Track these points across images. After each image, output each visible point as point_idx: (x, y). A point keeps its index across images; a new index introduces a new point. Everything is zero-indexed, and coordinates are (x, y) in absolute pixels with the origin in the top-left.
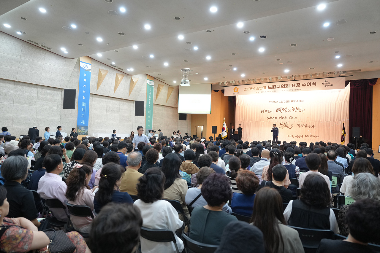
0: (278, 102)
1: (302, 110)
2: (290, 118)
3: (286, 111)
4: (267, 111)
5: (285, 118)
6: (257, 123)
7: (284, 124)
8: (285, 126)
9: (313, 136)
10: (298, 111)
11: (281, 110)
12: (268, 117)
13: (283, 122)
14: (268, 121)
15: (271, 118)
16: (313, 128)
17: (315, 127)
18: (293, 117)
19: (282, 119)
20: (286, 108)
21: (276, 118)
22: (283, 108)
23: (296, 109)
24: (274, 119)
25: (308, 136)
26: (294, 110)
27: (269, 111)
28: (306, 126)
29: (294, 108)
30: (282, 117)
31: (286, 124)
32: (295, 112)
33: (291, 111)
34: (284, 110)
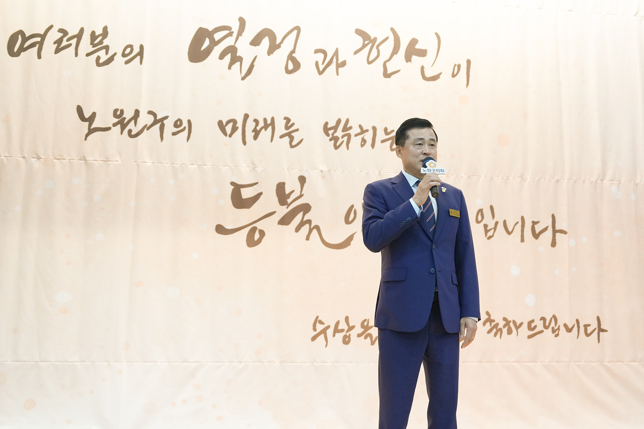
1: (444, 66)
2: (338, 133)
3: (293, 65)
4: (86, 45)
5: (280, 129)
7: (269, 201)
8: (285, 221)
9: (551, 324)
10: (410, 70)
11: (244, 49)
12: (94, 115)
13: (259, 169)
14: (84, 157)
15: (131, 126)
16: (554, 244)
17: (565, 232)
18: (363, 131)
19: (255, 138)
20: (298, 29)
21: (185, 124)
22: (267, 33)
23: (395, 51)
24: (162, 141)
25: (512, 325)
26: (369, 63)
27: (107, 48)
28: (486, 226)
29: (375, 39)
30: (250, 125)
31: (293, 197)
32: (387, 75)
33: (340, 69)
34: (279, 46)
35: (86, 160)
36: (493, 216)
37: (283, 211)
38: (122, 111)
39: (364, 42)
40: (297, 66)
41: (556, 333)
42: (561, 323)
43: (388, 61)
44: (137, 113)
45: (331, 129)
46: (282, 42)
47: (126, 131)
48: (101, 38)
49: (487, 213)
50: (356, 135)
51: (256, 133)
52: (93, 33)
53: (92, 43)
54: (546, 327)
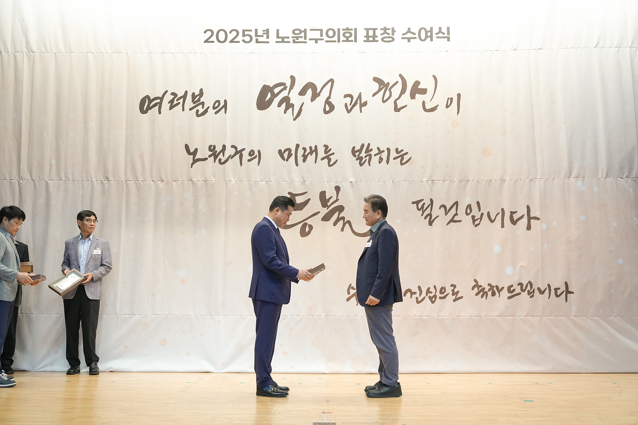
0: (273, 34)
1: (440, 100)
2: (362, 154)
3: (329, 107)
4: (189, 103)
5: (321, 153)
6: (104, 192)
7: (315, 205)
8: (326, 218)
9: (529, 289)
10: (414, 105)
11: (295, 98)
12: (196, 150)
13: (307, 183)
14: (191, 179)
15: (221, 156)
16: (529, 228)
17: (538, 219)
18: (380, 152)
19: (304, 161)
20: (332, 81)
21: (256, 153)
22: (310, 86)
23: (403, 91)
24: (241, 166)
25: (495, 289)
26: (384, 101)
27: (203, 104)
28: (473, 217)
29: (388, 84)
30: (301, 152)
31: (331, 201)
32: (397, 110)
33: (363, 108)
34: (319, 95)
35: (192, 181)
36: (480, 210)
37: (325, 211)
38: (214, 146)
39: (380, 87)
40: (332, 108)
41: (532, 294)
42: (535, 287)
43: (398, 99)
44: (224, 147)
45: (357, 151)
46: (321, 91)
47: (217, 160)
48: (198, 97)
49: (475, 207)
50: (375, 155)
51: (305, 158)
52: (193, 94)
53: (193, 101)
54: (523, 291)
